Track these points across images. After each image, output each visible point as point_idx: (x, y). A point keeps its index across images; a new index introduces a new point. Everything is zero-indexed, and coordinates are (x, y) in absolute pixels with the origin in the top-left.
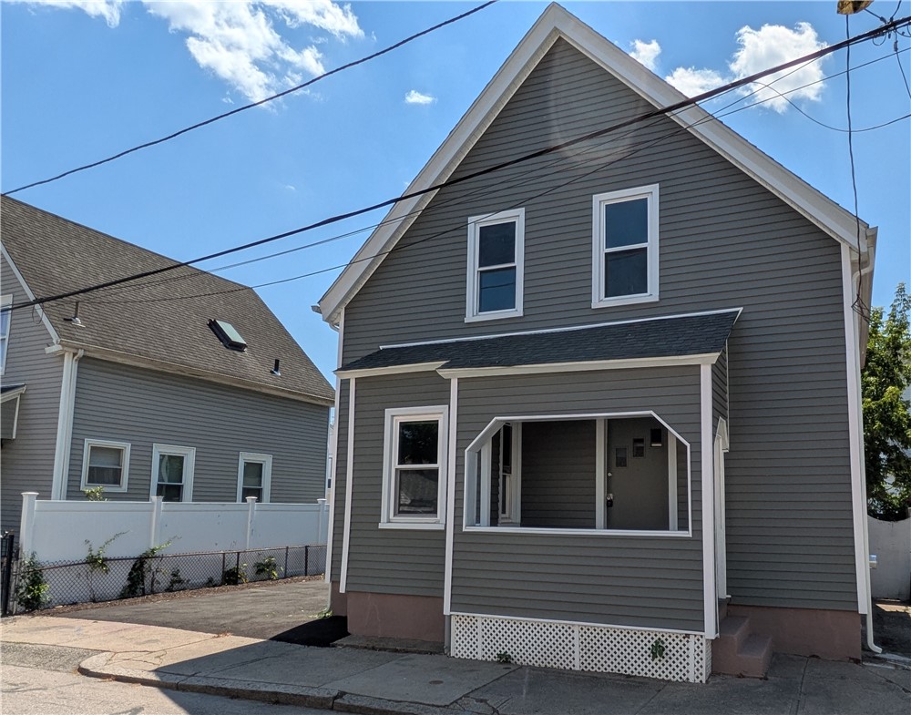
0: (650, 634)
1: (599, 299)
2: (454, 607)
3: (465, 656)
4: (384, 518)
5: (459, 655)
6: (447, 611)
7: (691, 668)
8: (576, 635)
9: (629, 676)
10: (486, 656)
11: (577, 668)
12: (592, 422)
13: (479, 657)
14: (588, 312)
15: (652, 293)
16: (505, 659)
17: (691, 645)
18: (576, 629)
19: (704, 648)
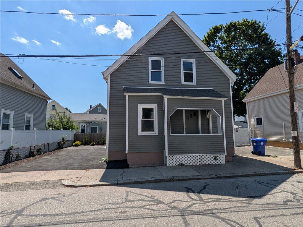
0: (213, 155)
1: (183, 83)
2: (169, 154)
3: (171, 165)
4: (139, 133)
5: (170, 165)
6: (167, 154)
7: (222, 161)
8: (198, 157)
9: (210, 164)
10: (176, 165)
11: (198, 164)
12: (182, 110)
13: (175, 165)
14: (180, 85)
15: (194, 83)
16: (182, 165)
17: (222, 157)
18: (198, 156)
19: (224, 157)
